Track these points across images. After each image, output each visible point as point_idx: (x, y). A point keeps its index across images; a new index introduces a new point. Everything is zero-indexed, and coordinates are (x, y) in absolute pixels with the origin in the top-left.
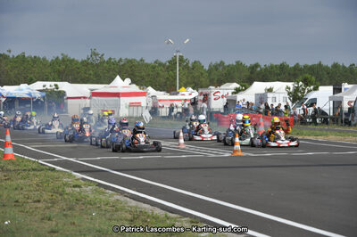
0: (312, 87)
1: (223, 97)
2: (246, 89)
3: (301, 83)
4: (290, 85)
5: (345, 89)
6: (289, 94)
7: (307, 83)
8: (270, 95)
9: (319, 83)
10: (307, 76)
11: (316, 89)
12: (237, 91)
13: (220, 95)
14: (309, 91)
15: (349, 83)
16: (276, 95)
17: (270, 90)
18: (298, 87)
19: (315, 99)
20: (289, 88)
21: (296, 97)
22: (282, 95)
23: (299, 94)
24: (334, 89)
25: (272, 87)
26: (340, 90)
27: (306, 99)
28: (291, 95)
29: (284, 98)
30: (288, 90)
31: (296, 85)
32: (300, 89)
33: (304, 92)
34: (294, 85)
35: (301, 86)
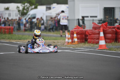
0: (33, 7)
3: (26, 4)
4: (19, 5)
5: (54, 8)
6: (19, 11)
8: (7, 12)
9: (37, 4)
11: (36, 8)
14: (32, 9)
16: (11, 12)
17: (7, 9)
18: (24, 7)
19: (35, 14)
20: (18, 7)
21: (23, 13)
22: (14, 13)
23: (25, 11)
24: (47, 8)
25: (9, 7)
26: (50, 8)
27: (29, 14)
28: (20, 12)
29: (16, 14)
30: (18, 8)
31: (23, 6)
32: (26, 8)
33: (28, 10)
34: (21, 5)
35: (26, 6)
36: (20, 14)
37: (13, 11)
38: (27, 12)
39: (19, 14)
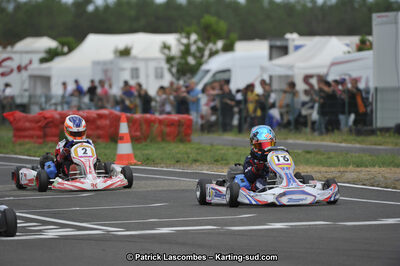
0: (220, 44)
1: (19, 69)
2: (71, 50)
3: (194, 37)
4: (171, 39)
5: (297, 48)
6: (169, 60)
7: (208, 34)
8: (126, 64)
10: (209, 19)
11: (229, 48)
12: (51, 55)
13: (13, 64)
14: (213, 54)
15: (301, 34)
16: (141, 65)
17: (125, 53)
18: (188, 46)
19: (228, 71)
20: (166, 47)
21: (184, 67)
22: (152, 65)
23: (191, 61)
24: (272, 48)
25: (129, 45)
26: (284, 50)
27: (207, 71)
28: (174, 63)
29: (156, 69)
30: (166, 51)
31: (185, 41)
32: (193, 48)
33: (202, 56)
34: (179, 41)
35: (195, 42)
36: (174, 70)
37: (147, 60)
38: (199, 64)
39: (170, 70)
